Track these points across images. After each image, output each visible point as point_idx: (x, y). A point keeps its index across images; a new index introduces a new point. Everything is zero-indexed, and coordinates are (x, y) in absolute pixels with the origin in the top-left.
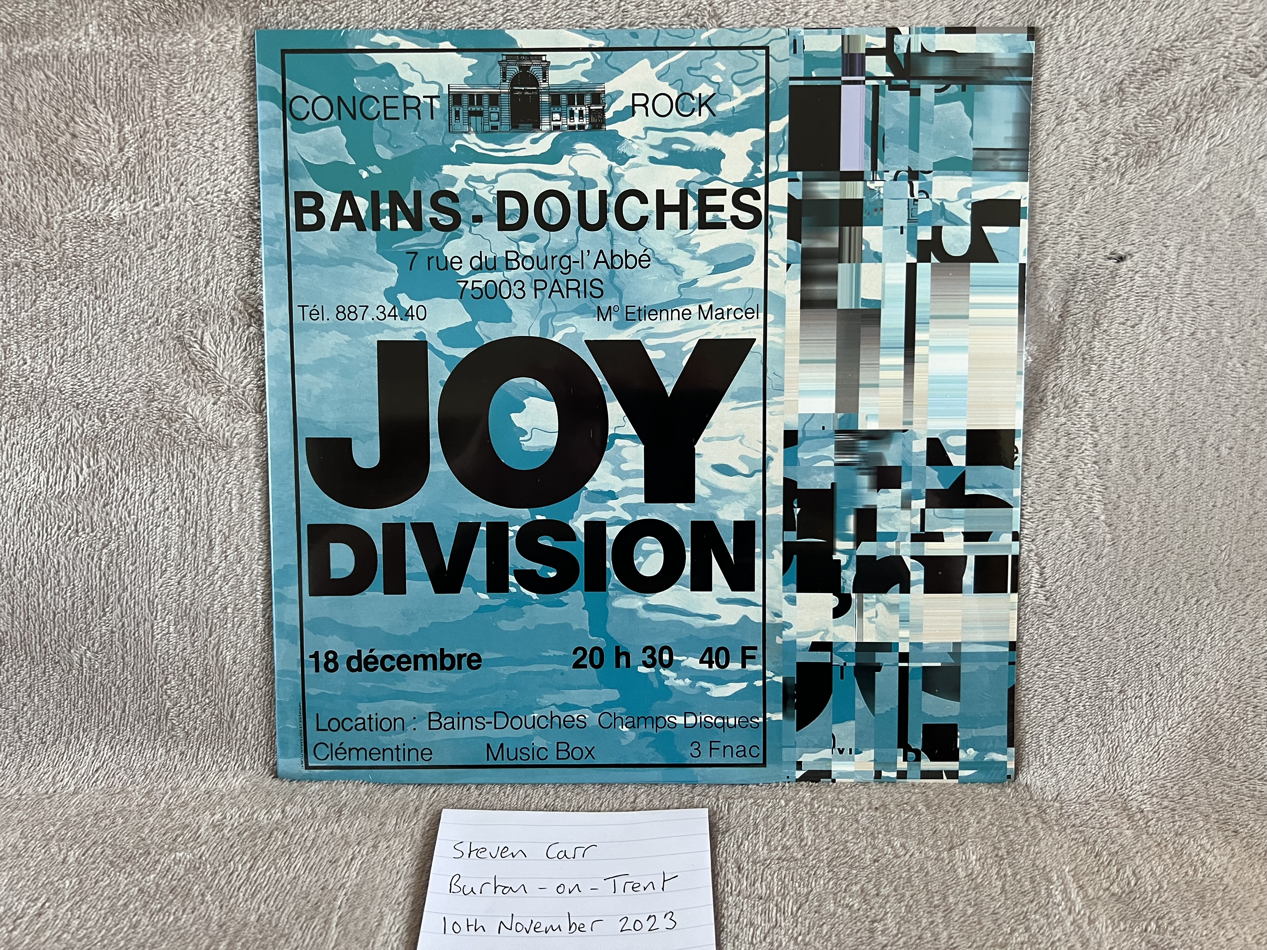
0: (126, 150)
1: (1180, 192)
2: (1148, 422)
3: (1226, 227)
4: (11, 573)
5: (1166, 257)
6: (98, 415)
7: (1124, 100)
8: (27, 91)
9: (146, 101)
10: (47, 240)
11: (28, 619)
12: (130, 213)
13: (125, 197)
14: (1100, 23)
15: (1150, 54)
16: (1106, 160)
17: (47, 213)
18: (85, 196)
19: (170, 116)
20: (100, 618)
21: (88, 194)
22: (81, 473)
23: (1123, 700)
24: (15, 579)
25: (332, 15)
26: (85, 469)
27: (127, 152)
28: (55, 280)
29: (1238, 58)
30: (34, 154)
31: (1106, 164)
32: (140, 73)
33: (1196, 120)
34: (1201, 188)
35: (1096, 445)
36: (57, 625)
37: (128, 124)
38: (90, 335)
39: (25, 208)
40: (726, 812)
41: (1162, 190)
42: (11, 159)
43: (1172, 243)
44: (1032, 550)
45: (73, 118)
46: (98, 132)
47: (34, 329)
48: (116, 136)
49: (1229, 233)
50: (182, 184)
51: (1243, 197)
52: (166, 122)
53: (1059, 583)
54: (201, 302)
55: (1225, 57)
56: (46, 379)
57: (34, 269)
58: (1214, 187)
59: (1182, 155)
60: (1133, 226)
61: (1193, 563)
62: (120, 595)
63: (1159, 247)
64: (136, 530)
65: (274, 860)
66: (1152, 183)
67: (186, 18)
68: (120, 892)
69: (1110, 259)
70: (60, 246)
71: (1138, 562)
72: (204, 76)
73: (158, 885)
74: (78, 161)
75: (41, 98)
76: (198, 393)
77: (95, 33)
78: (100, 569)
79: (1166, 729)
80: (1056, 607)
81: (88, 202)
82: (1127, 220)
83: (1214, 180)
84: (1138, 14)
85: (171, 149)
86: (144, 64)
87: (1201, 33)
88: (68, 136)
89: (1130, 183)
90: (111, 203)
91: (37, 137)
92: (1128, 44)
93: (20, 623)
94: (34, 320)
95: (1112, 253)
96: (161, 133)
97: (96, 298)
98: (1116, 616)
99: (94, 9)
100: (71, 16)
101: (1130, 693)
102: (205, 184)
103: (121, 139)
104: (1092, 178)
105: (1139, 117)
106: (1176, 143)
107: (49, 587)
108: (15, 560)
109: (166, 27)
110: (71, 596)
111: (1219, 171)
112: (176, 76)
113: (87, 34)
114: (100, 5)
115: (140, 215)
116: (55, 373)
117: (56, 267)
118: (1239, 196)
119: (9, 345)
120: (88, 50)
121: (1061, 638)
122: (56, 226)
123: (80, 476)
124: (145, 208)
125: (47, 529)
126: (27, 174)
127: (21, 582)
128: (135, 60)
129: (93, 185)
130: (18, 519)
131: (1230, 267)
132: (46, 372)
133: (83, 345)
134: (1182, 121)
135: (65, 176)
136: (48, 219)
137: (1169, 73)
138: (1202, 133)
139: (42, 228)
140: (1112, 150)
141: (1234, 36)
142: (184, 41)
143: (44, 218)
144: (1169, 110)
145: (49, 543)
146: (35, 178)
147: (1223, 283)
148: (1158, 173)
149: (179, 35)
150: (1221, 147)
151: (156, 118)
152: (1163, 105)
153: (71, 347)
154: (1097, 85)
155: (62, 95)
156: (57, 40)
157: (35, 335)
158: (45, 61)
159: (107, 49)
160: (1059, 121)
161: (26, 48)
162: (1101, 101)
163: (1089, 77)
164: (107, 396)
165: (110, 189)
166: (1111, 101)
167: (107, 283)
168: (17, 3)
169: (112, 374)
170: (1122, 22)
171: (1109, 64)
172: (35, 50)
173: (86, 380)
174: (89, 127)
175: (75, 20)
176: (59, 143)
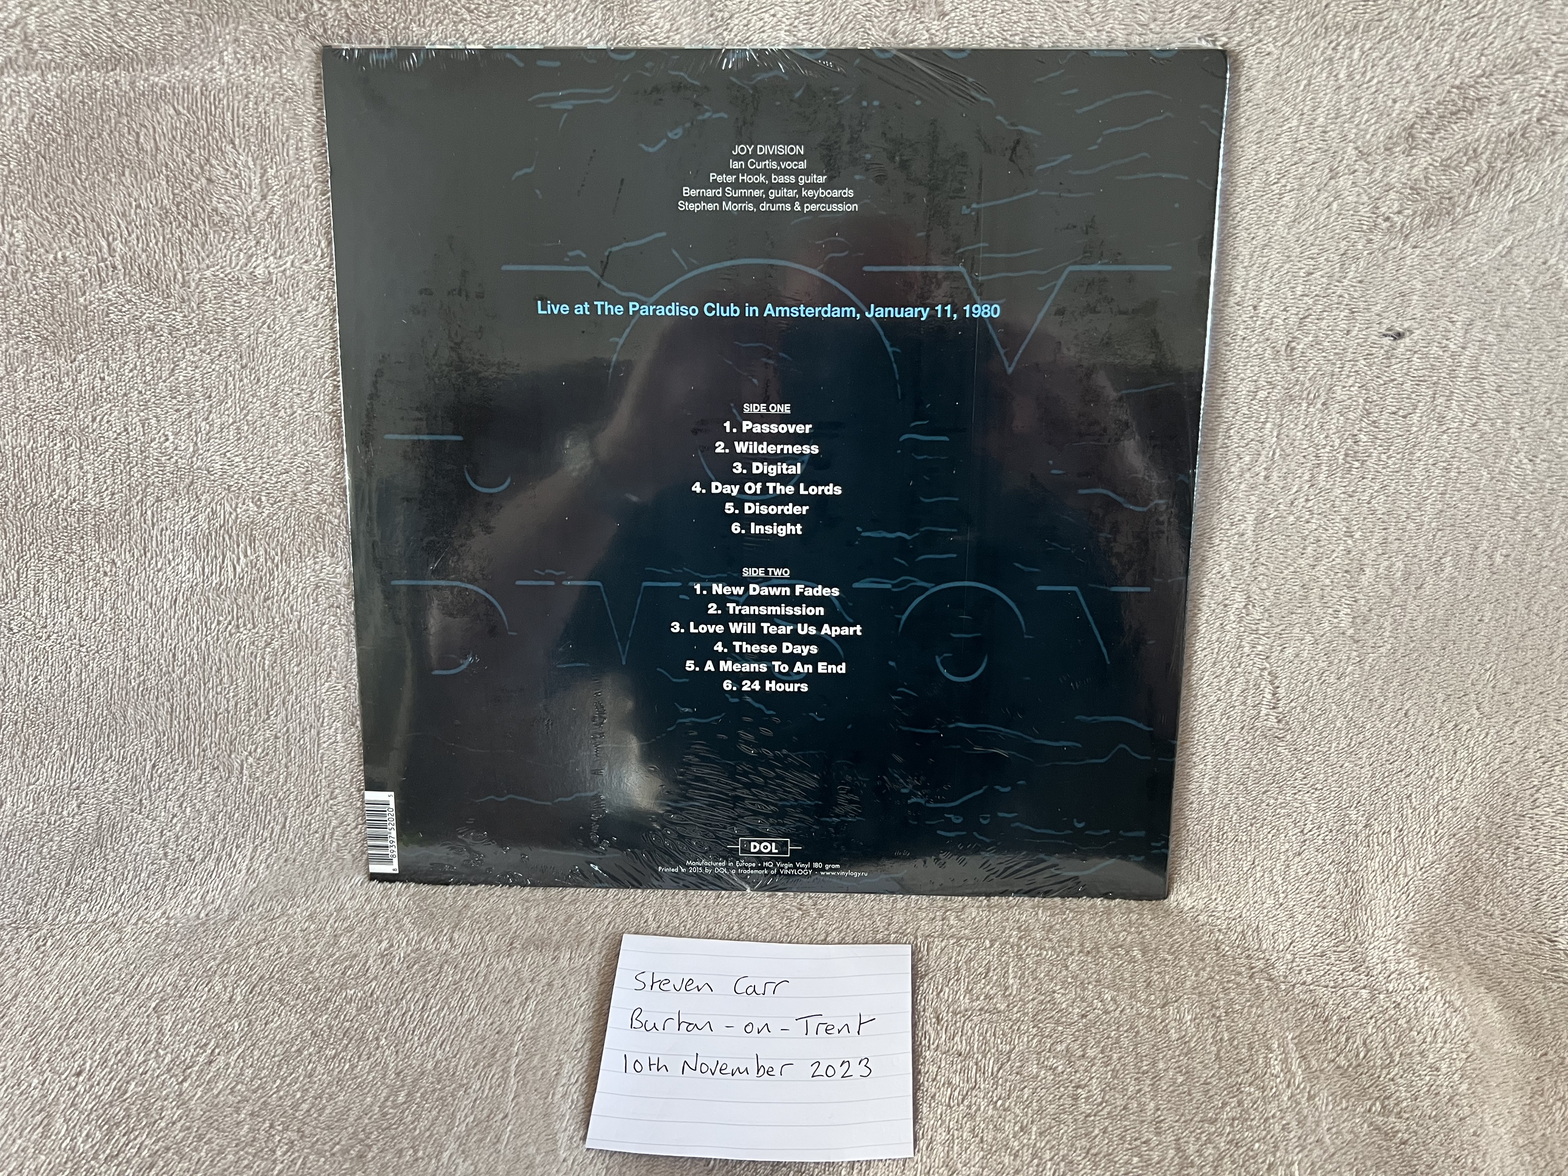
0: (270, 197)
3: (1526, 300)
4: (170, 669)
5: (1451, 335)
6: (253, 498)
7: (1414, 148)
8: (154, 128)
10: (184, 301)
12: (276, 271)
13: (270, 253)
14: (1390, 56)
15: (1449, 92)
16: (1387, 219)
17: (183, 269)
18: (224, 251)
19: (317, 161)
20: (264, 721)
21: (228, 248)
22: (238, 563)
24: (174, 676)
26: (243, 559)
27: (271, 200)
28: (195, 346)
29: (1556, 97)
30: (166, 201)
31: (1388, 224)
32: (284, 109)
33: (1501, 171)
34: (1500, 252)
37: (272, 168)
38: (238, 410)
39: (157, 264)
41: (1453, 255)
42: (139, 206)
43: (1460, 319)
45: (208, 160)
46: (237, 177)
47: (175, 401)
48: (258, 181)
49: (1528, 306)
51: (1549, 263)
52: (313, 168)
55: (1541, 96)
56: (191, 458)
57: (170, 334)
58: (1515, 252)
59: (1480, 214)
60: (1415, 297)
62: (285, 698)
63: (1444, 322)
66: (1442, 247)
69: (1385, 335)
70: (198, 308)
74: (215, 210)
75: (170, 136)
77: (231, 61)
78: (264, 669)
81: (228, 257)
82: (1408, 291)
83: (1516, 243)
84: (1437, 45)
85: (319, 199)
86: (288, 98)
87: (1513, 67)
88: (204, 181)
89: (1415, 247)
90: (254, 259)
91: (167, 182)
92: (1422, 80)
93: (179, 723)
94: (174, 391)
95: (1388, 329)
97: (242, 368)
99: (229, 34)
100: (203, 41)
104: (1370, 241)
105: (1431, 169)
106: (1474, 200)
107: (210, 686)
108: (174, 656)
110: (234, 696)
111: (1522, 233)
113: (221, 62)
114: (236, 29)
115: (288, 273)
116: (201, 452)
117: (195, 332)
118: (1544, 263)
119: (147, 419)
120: (223, 81)
122: (193, 284)
123: (237, 566)
124: (292, 265)
125: (206, 623)
126: (158, 224)
127: (180, 679)
128: (277, 93)
129: (233, 238)
130: (175, 612)
131: (1526, 347)
132: (191, 449)
133: (231, 421)
134: (1483, 172)
135: (202, 228)
136: (183, 276)
137: (1471, 114)
138: (1506, 187)
139: (177, 287)
140: (1396, 207)
141: (1554, 70)
143: (179, 276)
144: (1468, 160)
145: (209, 638)
146: (168, 230)
147: (1516, 365)
148: (1449, 234)
150: (1527, 205)
151: (303, 161)
152: (1461, 154)
153: (218, 422)
154: (1382, 130)
155: (195, 132)
156: (186, 68)
157: (176, 408)
158: (174, 94)
159: (245, 80)
160: (1334, 174)
161: (152, 78)
162: (1386, 149)
163: (1373, 121)
164: (261, 478)
165: (253, 243)
166: (1398, 149)
167: (253, 350)
168: (140, 25)
169: (265, 454)
170: (1417, 54)
171: (1398, 105)
172: (161, 81)
173: (237, 459)
174: (227, 170)
175: (208, 46)
176: (194, 188)
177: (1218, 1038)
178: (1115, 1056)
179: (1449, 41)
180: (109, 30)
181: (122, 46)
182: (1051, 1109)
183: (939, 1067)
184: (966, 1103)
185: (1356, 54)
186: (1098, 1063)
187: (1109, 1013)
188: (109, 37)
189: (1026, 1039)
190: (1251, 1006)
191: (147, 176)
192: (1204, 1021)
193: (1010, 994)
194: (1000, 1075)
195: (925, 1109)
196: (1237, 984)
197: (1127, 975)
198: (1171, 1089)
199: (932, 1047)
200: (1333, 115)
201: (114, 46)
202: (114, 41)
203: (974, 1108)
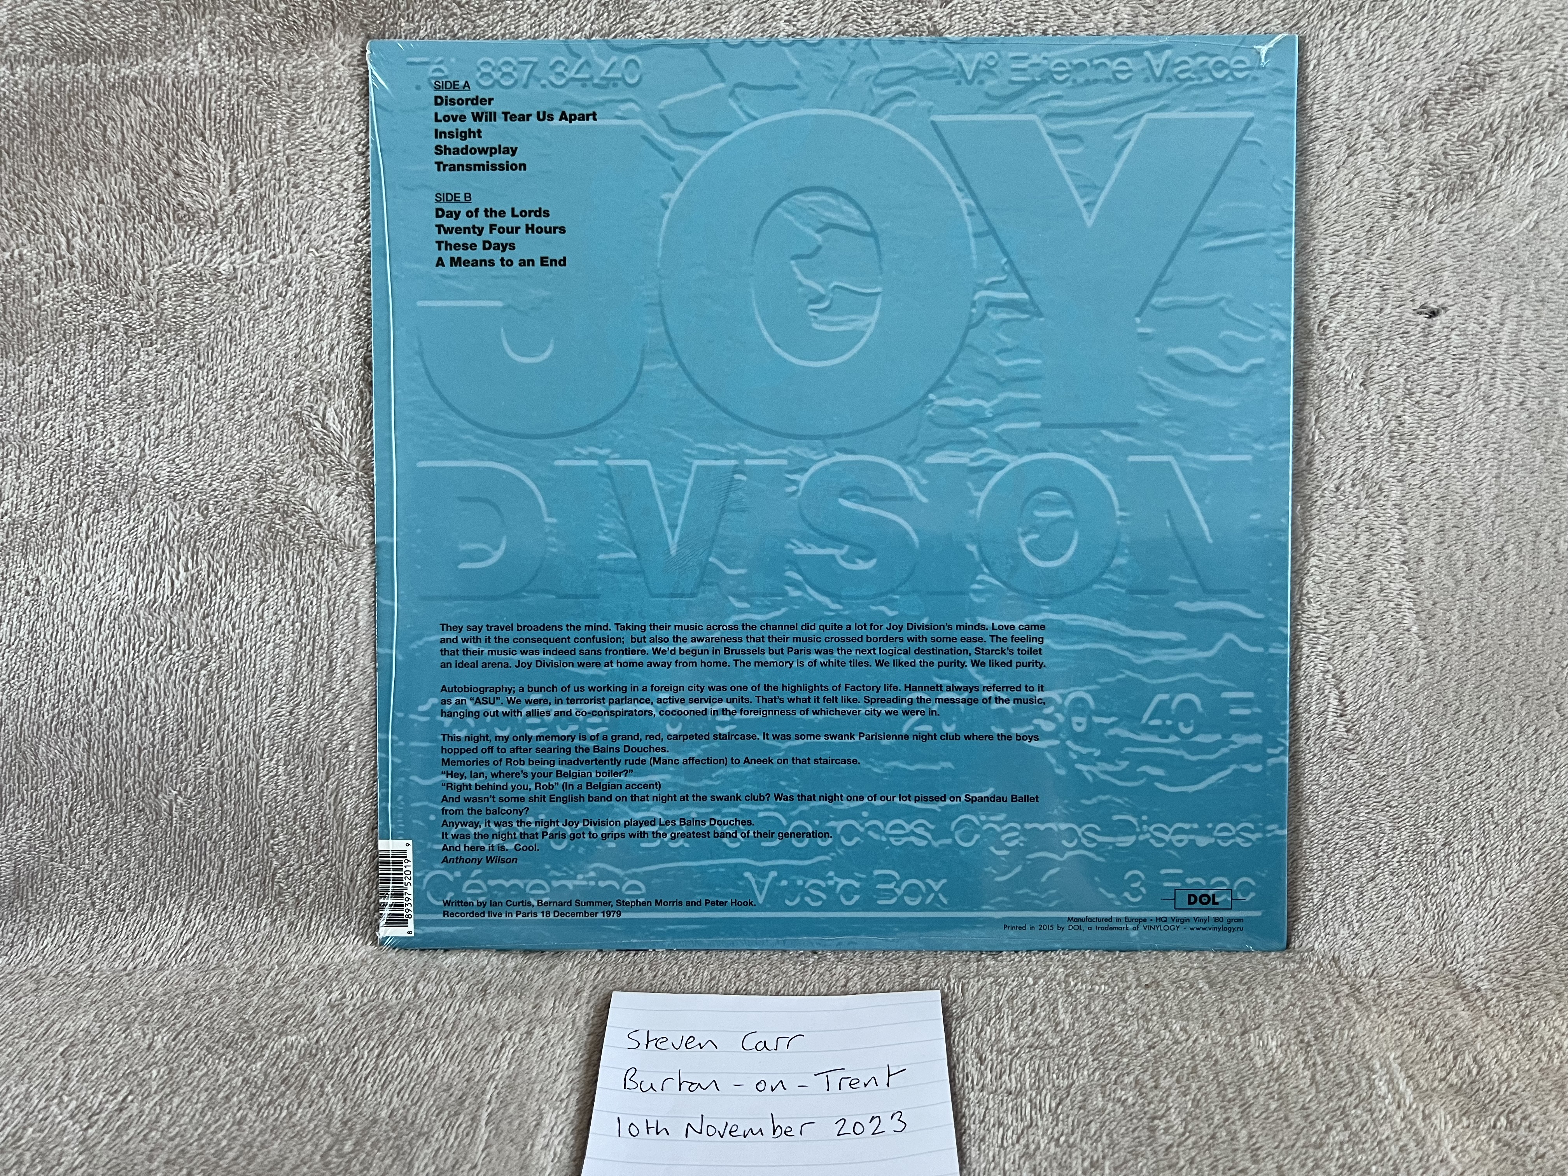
0: (239, 191)
1: (1502, 232)
2: (1468, 512)
3: (1559, 274)
4: (89, 698)
5: (1487, 311)
6: (199, 508)
7: (1429, 124)
8: (122, 120)
9: (264, 134)
10: (142, 298)
11: (108, 756)
12: (241, 266)
13: (236, 247)
14: (1397, 34)
15: (1459, 68)
16: (1410, 195)
17: (143, 266)
18: (188, 246)
19: (292, 151)
20: (195, 756)
21: (192, 243)
22: (177, 577)
23: (1449, 855)
24: (93, 706)
25: (484, 31)
26: (182, 573)
27: (240, 194)
28: (151, 345)
30: (129, 195)
31: (1411, 199)
32: (258, 101)
33: (1518, 146)
34: (1527, 227)
35: (1405, 542)
36: (143, 763)
37: (242, 160)
38: (191, 412)
39: (117, 260)
40: (960, 994)
41: (1480, 229)
42: (101, 201)
43: (1495, 294)
44: (1328, 671)
45: (176, 153)
46: (206, 170)
47: (124, 405)
48: (227, 174)
49: (1562, 280)
50: (304, 232)
52: (288, 159)
53: (1362, 711)
54: (324, 372)
55: (1550, 71)
56: (137, 465)
57: (126, 333)
58: (1542, 225)
59: (1502, 188)
60: (1447, 273)
61: (1528, 682)
62: (220, 727)
63: (1478, 298)
64: (241, 647)
65: (408, 1046)
66: (1468, 222)
67: (313, 36)
68: (220, 1082)
69: (1420, 313)
70: (157, 306)
71: (1461, 682)
72: (333, 104)
73: (266, 1075)
74: (181, 204)
75: (138, 129)
76: (319, 480)
77: (205, 53)
78: (197, 695)
79: (1503, 889)
80: (1360, 740)
81: (192, 253)
82: (1438, 267)
83: (1542, 216)
84: (1443, 22)
85: (293, 190)
86: (262, 90)
87: (1520, 42)
88: (171, 174)
89: (1441, 223)
90: (219, 254)
91: (133, 176)
92: (1432, 57)
93: (97, 761)
94: (124, 394)
95: (1422, 307)
96: (281, 171)
97: (200, 367)
98: (1435, 750)
99: (205, 25)
100: (177, 32)
101: (1457, 846)
102: (331, 232)
103: (234, 179)
104: (1394, 217)
105: (1449, 144)
106: (1495, 174)
107: (134, 717)
108: (95, 683)
109: (290, 46)
110: (160, 728)
111: (1547, 207)
112: (300, 104)
113: (195, 54)
114: (212, 20)
115: (254, 268)
116: (148, 458)
117: (152, 331)
119: (94, 424)
120: (196, 73)
121: (1366, 778)
122: (153, 281)
123: (176, 581)
124: (259, 261)
125: (134, 645)
126: (120, 219)
127: (100, 710)
128: (252, 85)
129: (198, 233)
130: (100, 634)
132: (138, 456)
133: (183, 424)
134: (1501, 146)
135: (166, 222)
136: (144, 274)
137: (1483, 90)
138: (1525, 161)
139: (136, 284)
140: (1417, 183)
142: (310, 63)
143: (139, 272)
144: (1486, 134)
145: (136, 662)
146: (130, 225)
147: (1557, 341)
148: (1474, 209)
149: (305, 56)
150: (1549, 179)
151: (275, 153)
152: (1477, 129)
153: (169, 426)
154: (1396, 106)
155: (164, 125)
156: (160, 60)
157: (125, 411)
158: (145, 86)
159: (219, 72)
160: (1352, 151)
161: (123, 70)
162: (1402, 126)
163: (1386, 98)
164: (210, 485)
165: (219, 238)
166: (1414, 126)
167: (213, 349)
168: (115, 17)
169: (217, 460)
170: (1424, 32)
171: (1409, 82)
172: (133, 72)
173: (186, 466)
174: (195, 164)
175: (182, 37)
176: (159, 182)
177: (1311, 1063)
178: (1194, 1086)
179: (1454, 19)
180: (83, 22)
181: (95, 39)
182: (1126, 1142)
183: (987, 1108)
184: (1023, 1141)
185: (1364, 34)
186: (1175, 1093)
187: (1181, 1043)
188: (81, 29)
189: (1086, 1073)
190: (1342, 1029)
191: (112, 169)
192: (1292, 1047)
193: (1062, 1030)
194: (1059, 1111)
195: (974, 1153)
196: (1323, 1008)
197: (1195, 1006)
198: (1264, 1115)
199: (976, 1088)
200: (1346, 93)
201: (87, 38)
202: (87, 34)
203: (1033, 1147)
